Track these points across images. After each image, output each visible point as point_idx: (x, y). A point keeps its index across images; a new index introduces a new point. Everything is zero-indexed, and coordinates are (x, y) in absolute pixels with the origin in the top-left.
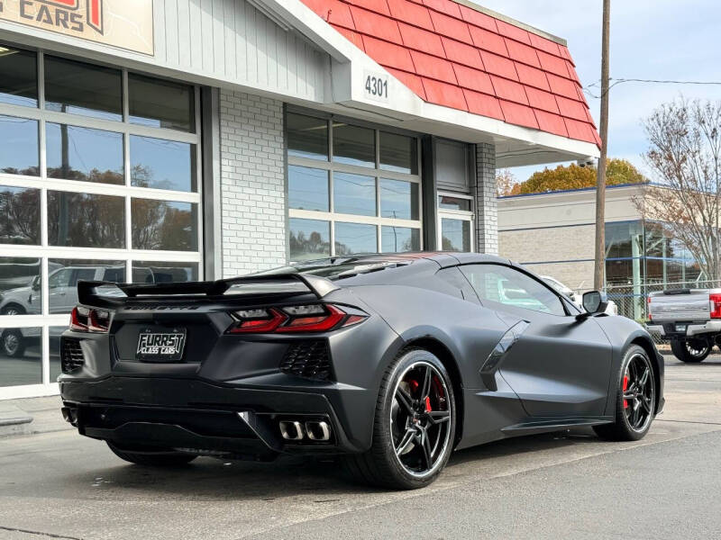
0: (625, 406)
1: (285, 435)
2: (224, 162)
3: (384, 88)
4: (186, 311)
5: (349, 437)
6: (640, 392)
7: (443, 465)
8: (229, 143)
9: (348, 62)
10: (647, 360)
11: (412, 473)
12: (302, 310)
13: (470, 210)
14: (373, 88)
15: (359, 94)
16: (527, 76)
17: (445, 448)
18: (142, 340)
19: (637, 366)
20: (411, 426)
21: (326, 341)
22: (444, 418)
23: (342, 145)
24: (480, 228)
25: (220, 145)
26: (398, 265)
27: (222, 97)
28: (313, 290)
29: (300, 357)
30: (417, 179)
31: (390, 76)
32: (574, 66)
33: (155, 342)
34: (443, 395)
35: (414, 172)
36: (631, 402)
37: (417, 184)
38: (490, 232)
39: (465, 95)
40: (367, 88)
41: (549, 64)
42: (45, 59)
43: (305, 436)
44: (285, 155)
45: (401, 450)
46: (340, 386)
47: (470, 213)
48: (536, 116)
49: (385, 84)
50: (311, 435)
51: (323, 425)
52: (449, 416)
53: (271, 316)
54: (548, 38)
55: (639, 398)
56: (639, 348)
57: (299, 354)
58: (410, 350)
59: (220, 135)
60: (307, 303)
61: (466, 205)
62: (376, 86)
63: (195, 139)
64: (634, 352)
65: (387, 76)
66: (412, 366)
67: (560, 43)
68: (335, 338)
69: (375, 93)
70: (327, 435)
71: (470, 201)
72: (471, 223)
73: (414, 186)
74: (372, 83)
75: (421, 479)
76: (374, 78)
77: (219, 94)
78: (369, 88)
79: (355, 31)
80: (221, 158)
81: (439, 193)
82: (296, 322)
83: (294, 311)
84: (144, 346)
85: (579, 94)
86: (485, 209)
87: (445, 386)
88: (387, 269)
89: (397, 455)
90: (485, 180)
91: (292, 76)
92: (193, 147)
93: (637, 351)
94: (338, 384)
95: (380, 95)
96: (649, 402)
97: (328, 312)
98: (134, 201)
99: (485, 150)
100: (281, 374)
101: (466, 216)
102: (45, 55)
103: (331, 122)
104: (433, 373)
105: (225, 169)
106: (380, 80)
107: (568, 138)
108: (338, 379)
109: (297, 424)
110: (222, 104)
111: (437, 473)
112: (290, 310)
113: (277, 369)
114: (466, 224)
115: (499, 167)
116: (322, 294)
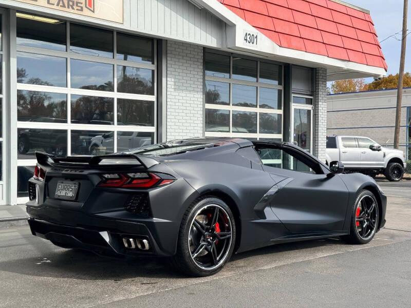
0: (357, 225)
1: (126, 245)
2: (168, 79)
3: (255, 40)
4: (78, 173)
5: (161, 248)
6: (368, 217)
7: (225, 262)
8: (171, 69)
9: (234, 25)
10: (374, 199)
11: (203, 268)
12: (138, 175)
13: (311, 104)
14: (248, 39)
15: (240, 43)
16: (343, 31)
17: (227, 253)
18: (59, 187)
19: (367, 202)
20: (204, 241)
21: (147, 194)
22: (227, 236)
23: (243, 69)
24: (317, 113)
25: (167, 70)
26: (215, 146)
27: (169, 45)
28: (143, 164)
29: (134, 202)
30: (281, 88)
31: (259, 32)
32: (373, 25)
33: (64, 189)
34: (228, 223)
35: (280, 84)
36: (362, 223)
37: (281, 90)
38: (322, 116)
39: (304, 42)
40: (245, 40)
41: (357, 24)
42: (70, 25)
43: (137, 246)
44: (204, 75)
45: (196, 255)
46: (155, 220)
47: (311, 106)
48: (347, 53)
49: (256, 37)
50: (140, 246)
51: (145, 241)
52: (231, 235)
53: (120, 178)
54: (359, 9)
55: (368, 220)
56: (369, 192)
57: (134, 200)
58: (205, 198)
59: (167, 65)
60: (141, 171)
61: (309, 102)
62: (250, 39)
63: (154, 67)
64: (364, 195)
65: (258, 33)
66: (206, 207)
67: (366, 13)
68: (153, 192)
69: (249, 42)
70: (147, 246)
71: (311, 99)
72: (312, 111)
73: (280, 91)
74: (248, 37)
75: (209, 271)
76: (249, 34)
77: (167, 43)
78: (246, 40)
79: (240, 9)
80: (167, 77)
81: (293, 95)
82: (134, 182)
83: (134, 175)
84: (59, 191)
85: (376, 40)
86: (320, 103)
87: (228, 218)
88: (206, 148)
89: (193, 258)
90: (320, 87)
91: (203, 33)
92: (153, 71)
93: (366, 194)
94: (154, 219)
95: (253, 43)
96: (374, 222)
97: (151, 177)
98: (118, 100)
99: (320, 72)
100: (125, 212)
101: (309, 107)
102: (70, 24)
103: (232, 57)
104: (220, 210)
105: (169, 83)
106: (253, 35)
107: (367, 65)
108: (154, 216)
109: (131, 240)
110: (168, 48)
111: (221, 267)
112: (131, 175)
113: (122, 208)
114: (309, 111)
115: (329, 81)
116: (148, 167)
